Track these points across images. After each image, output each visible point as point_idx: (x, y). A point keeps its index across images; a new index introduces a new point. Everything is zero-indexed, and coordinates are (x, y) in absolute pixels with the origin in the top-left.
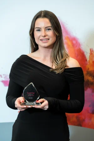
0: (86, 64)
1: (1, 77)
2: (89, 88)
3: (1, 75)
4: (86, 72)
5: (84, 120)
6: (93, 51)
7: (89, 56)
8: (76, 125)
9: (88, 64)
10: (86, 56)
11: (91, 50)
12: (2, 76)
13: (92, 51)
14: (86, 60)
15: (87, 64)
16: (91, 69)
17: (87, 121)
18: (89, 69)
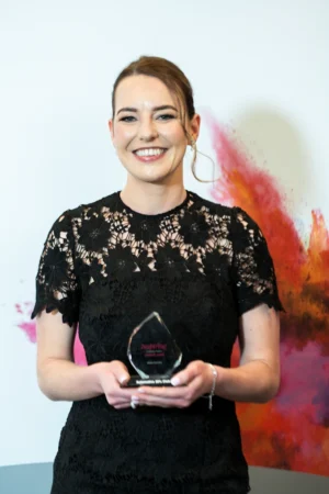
0: (301, 262)
1: (20, 311)
2: (313, 340)
3: (18, 306)
4: (300, 290)
5: (297, 448)
6: (321, 217)
7: (308, 236)
8: (273, 467)
9: (308, 260)
10: (300, 235)
11: (314, 217)
12: (23, 307)
13: (318, 216)
14: (301, 249)
15: (304, 262)
16: (317, 277)
17: (307, 450)
18: (309, 278)
